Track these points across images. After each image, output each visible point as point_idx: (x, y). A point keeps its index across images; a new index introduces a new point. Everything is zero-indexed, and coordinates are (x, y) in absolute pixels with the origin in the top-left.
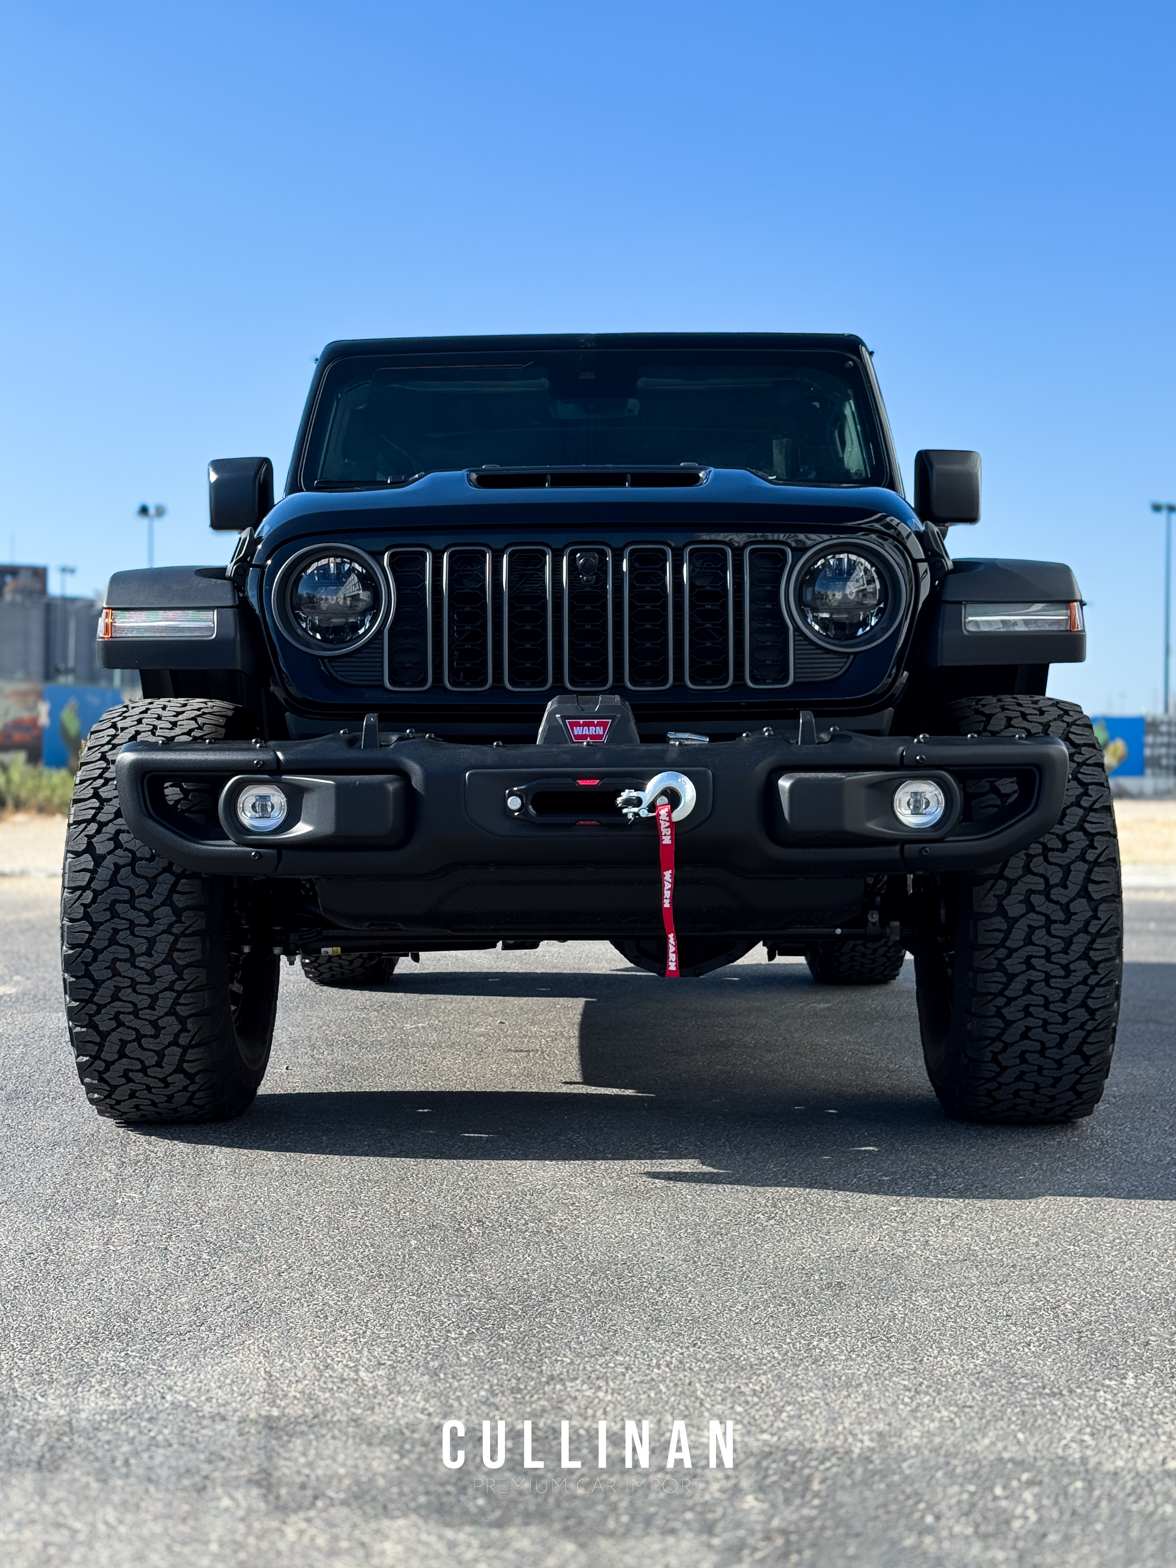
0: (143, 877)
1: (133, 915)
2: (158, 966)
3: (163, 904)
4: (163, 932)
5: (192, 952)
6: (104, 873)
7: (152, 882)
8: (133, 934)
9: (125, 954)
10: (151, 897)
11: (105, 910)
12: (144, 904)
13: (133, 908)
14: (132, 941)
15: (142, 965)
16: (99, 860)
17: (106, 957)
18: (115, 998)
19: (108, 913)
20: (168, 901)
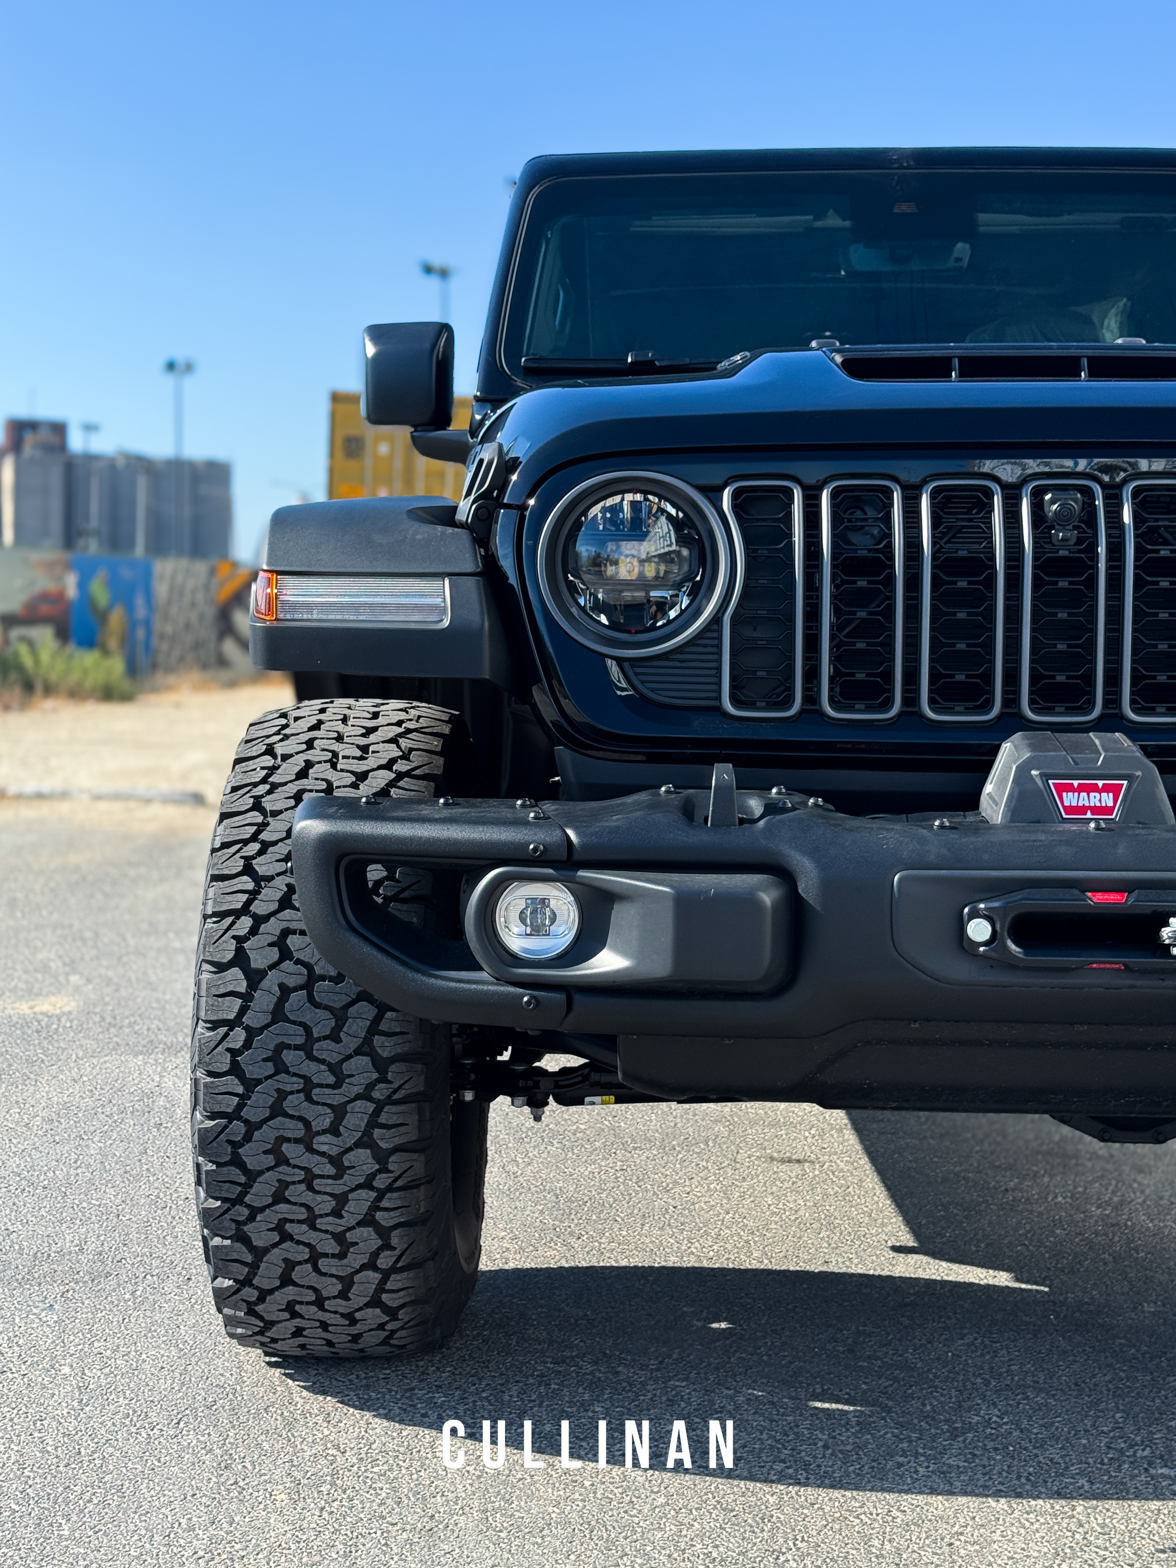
0: (327, 1008)
1: (310, 1068)
2: (350, 1149)
3: (358, 1052)
4: (358, 1097)
5: (402, 1129)
6: (264, 1000)
7: (340, 1017)
8: (309, 1099)
9: (296, 1130)
10: (338, 1040)
11: (266, 1060)
12: (328, 1051)
13: (310, 1057)
14: (308, 1111)
15: (324, 1148)
16: (254, 978)
17: (266, 1135)
18: (279, 1198)
19: (270, 1064)
20: (365, 1049)
